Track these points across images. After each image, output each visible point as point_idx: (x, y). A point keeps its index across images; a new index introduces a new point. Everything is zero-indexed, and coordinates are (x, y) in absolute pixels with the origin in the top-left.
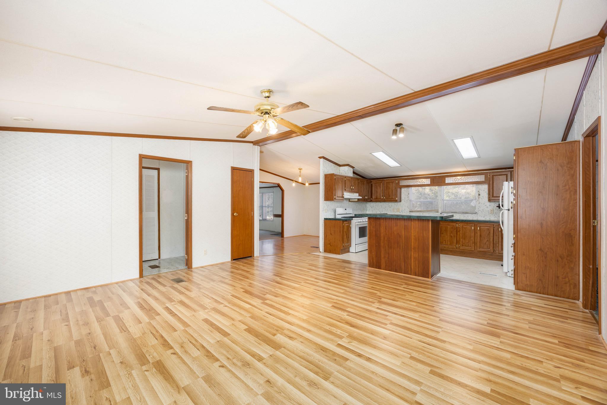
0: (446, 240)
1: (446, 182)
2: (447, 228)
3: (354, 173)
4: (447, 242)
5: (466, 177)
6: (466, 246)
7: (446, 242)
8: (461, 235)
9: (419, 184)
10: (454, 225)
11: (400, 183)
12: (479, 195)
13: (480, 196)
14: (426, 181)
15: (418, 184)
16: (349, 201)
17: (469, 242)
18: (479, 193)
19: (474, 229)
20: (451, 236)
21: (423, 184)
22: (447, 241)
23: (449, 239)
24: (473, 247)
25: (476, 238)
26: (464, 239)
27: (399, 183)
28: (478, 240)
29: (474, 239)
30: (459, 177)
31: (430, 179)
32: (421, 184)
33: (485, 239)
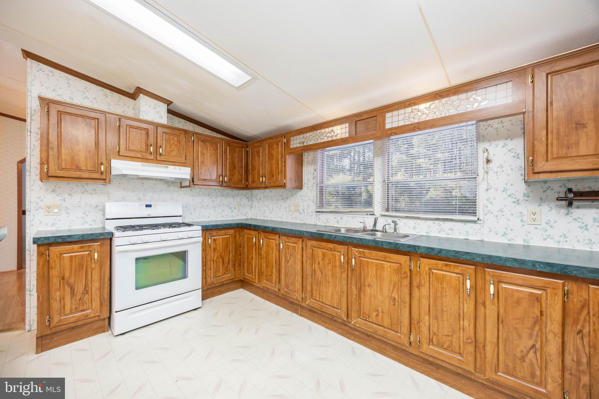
0: (380, 310)
1: (388, 126)
2: (383, 267)
3: (170, 112)
4: (380, 314)
5: (444, 100)
6: (442, 347)
7: (377, 315)
8: (425, 302)
9: (326, 139)
10: (403, 263)
11: (292, 143)
12: (488, 161)
13: (491, 165)
14: (339, 131)
15: (323, 141)
16: (182, 187)
17: (453, 332)
18: (486, 154)
19: (474, 287)
20: (394, 298)
21: (334, 138)
22: (383, 312)
23: (387, 306)
24: (471, 359)
25: (480, 323)
26: (436, 318)
27: (288, 142)
28: (491, 337)
29: (472, 326)
30: (422, 106)
31: (347, 124)
32: (330, 139)
33: (520, 337)
